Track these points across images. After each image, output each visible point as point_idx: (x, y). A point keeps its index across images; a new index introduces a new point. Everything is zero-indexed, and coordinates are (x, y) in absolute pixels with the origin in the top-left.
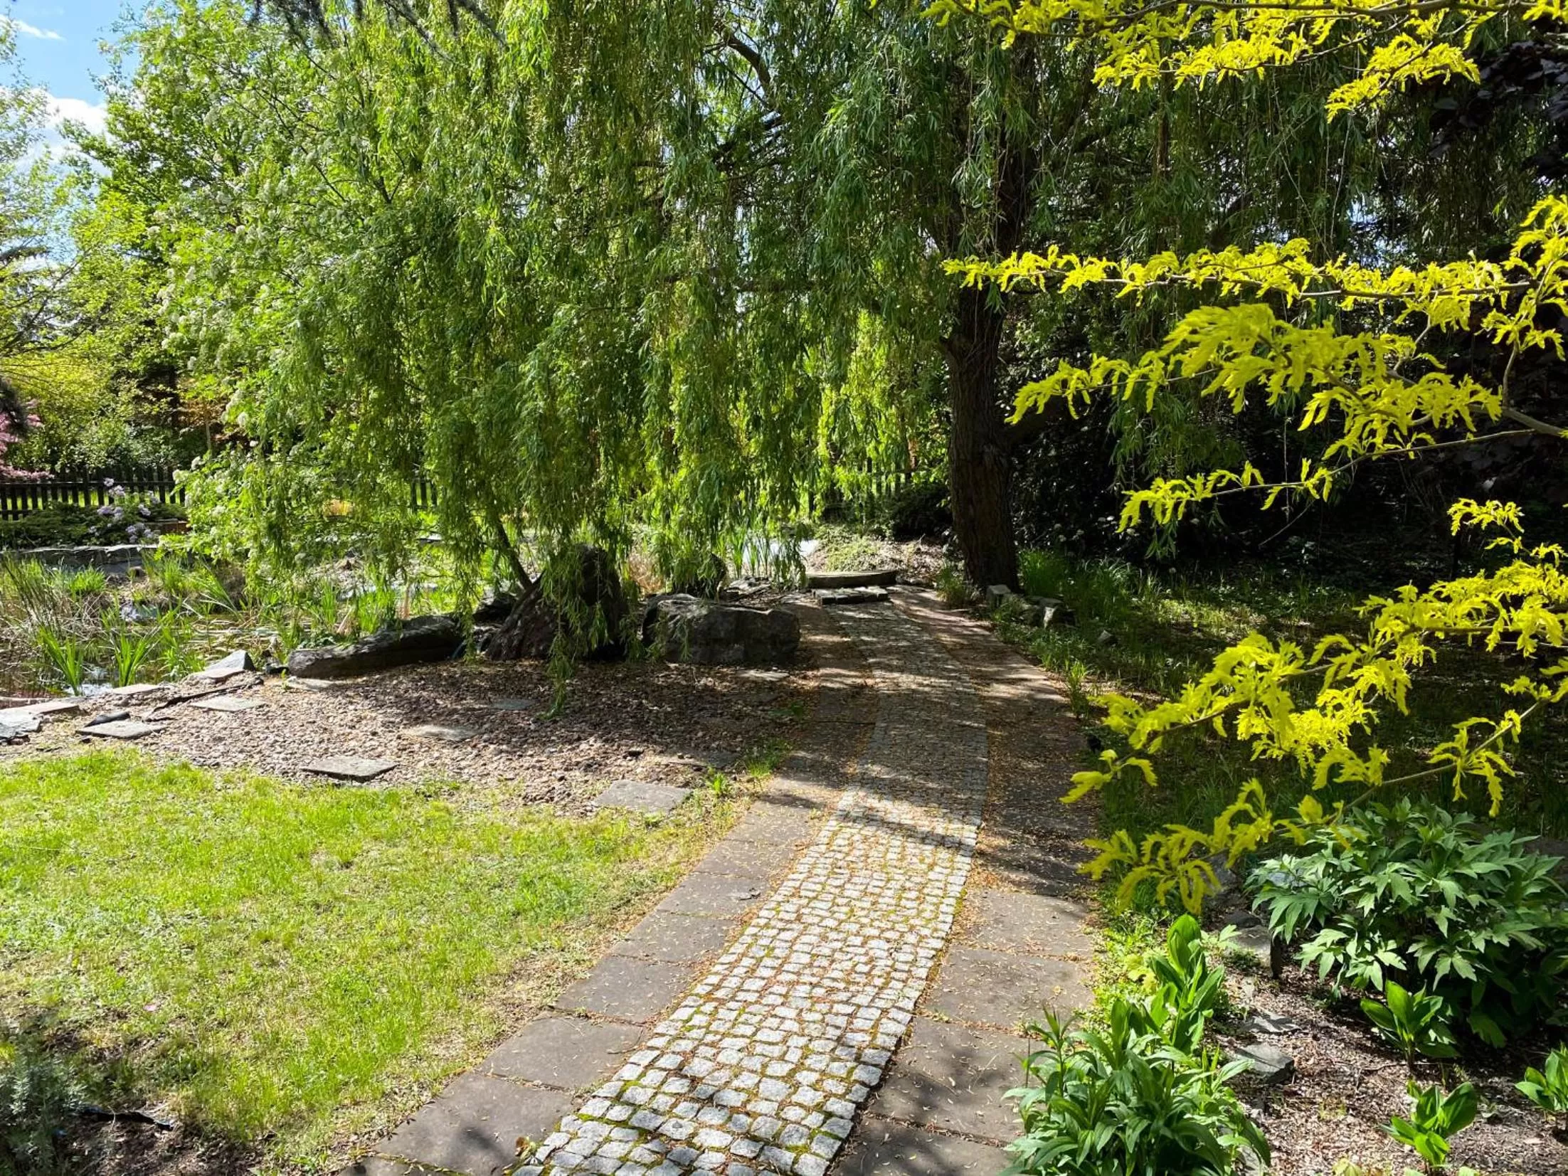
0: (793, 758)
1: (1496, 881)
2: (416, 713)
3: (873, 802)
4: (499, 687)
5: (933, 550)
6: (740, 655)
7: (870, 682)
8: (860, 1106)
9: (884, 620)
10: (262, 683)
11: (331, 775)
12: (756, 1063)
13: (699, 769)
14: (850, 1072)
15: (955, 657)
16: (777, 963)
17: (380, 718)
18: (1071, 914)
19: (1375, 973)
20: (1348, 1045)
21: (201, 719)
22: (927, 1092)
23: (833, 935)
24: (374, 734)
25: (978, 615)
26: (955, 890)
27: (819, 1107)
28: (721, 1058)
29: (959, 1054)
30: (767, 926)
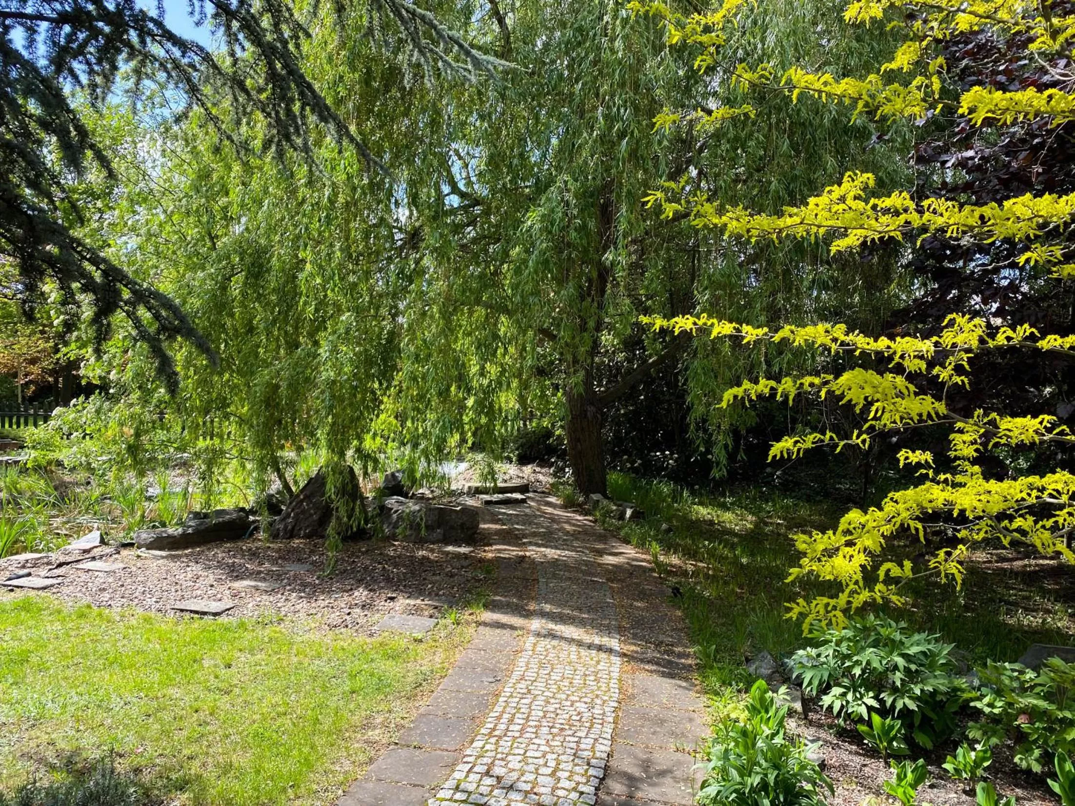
0: (494, 601)
1: (922, 657)
2: (235, 573)
3: (551, 626)
4: (286, 556)
5: (543, 471)
6: (441, 537)
7: (528, 554)
8: (597, 789)
9: (526, 515)
10: (119, 553)
11: (191, 611)
12: (531, 768)
13: (436, 608)
14: (586, 771)
15: (577, 539)
16: (525, 716)
17: (211, 577)
18: (684, 688)
19: (863, 710)
20: (850, 752)
21: (84, 577)
22: (632, 781)
23: (552, 701)
24: (212, 586)
25: (586, 513)
26: (615, 675)
27: (574, 789)
28: (510, 766)
29: (643, 761)
30: (511, 696)
